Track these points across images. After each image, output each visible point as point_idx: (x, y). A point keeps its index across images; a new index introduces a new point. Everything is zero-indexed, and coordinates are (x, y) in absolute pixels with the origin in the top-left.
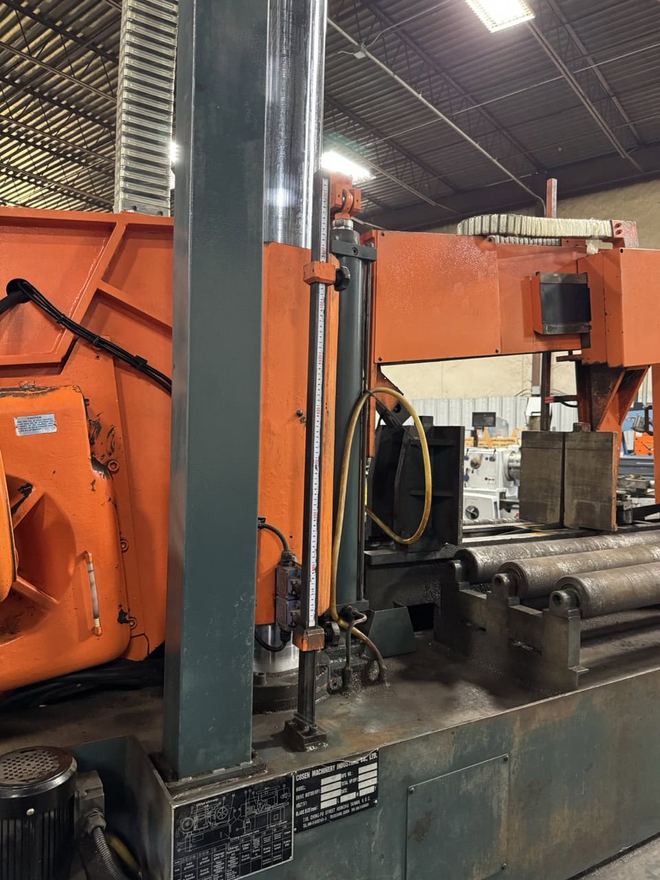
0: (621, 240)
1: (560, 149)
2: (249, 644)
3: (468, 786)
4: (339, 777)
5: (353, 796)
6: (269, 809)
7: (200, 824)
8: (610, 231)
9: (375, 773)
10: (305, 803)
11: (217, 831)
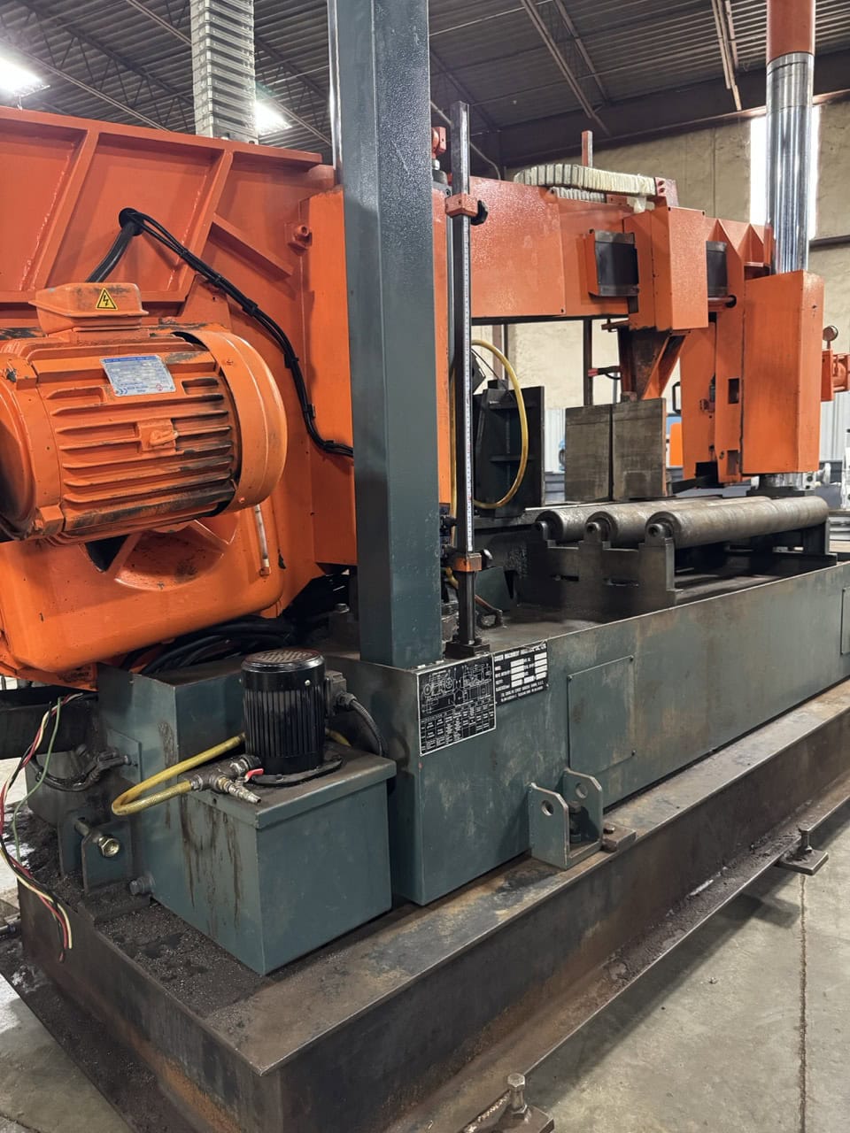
0: (664, 198)
1: (515, 102)
2: (437, 556)
3: (607, 680)
4: (522, 661)
5: (531, 679)
6: (479, 683)
7: (436, 690)
8: (654, 190)
9: (545, 661)
10: (501, 681)
11: (446, 698)
